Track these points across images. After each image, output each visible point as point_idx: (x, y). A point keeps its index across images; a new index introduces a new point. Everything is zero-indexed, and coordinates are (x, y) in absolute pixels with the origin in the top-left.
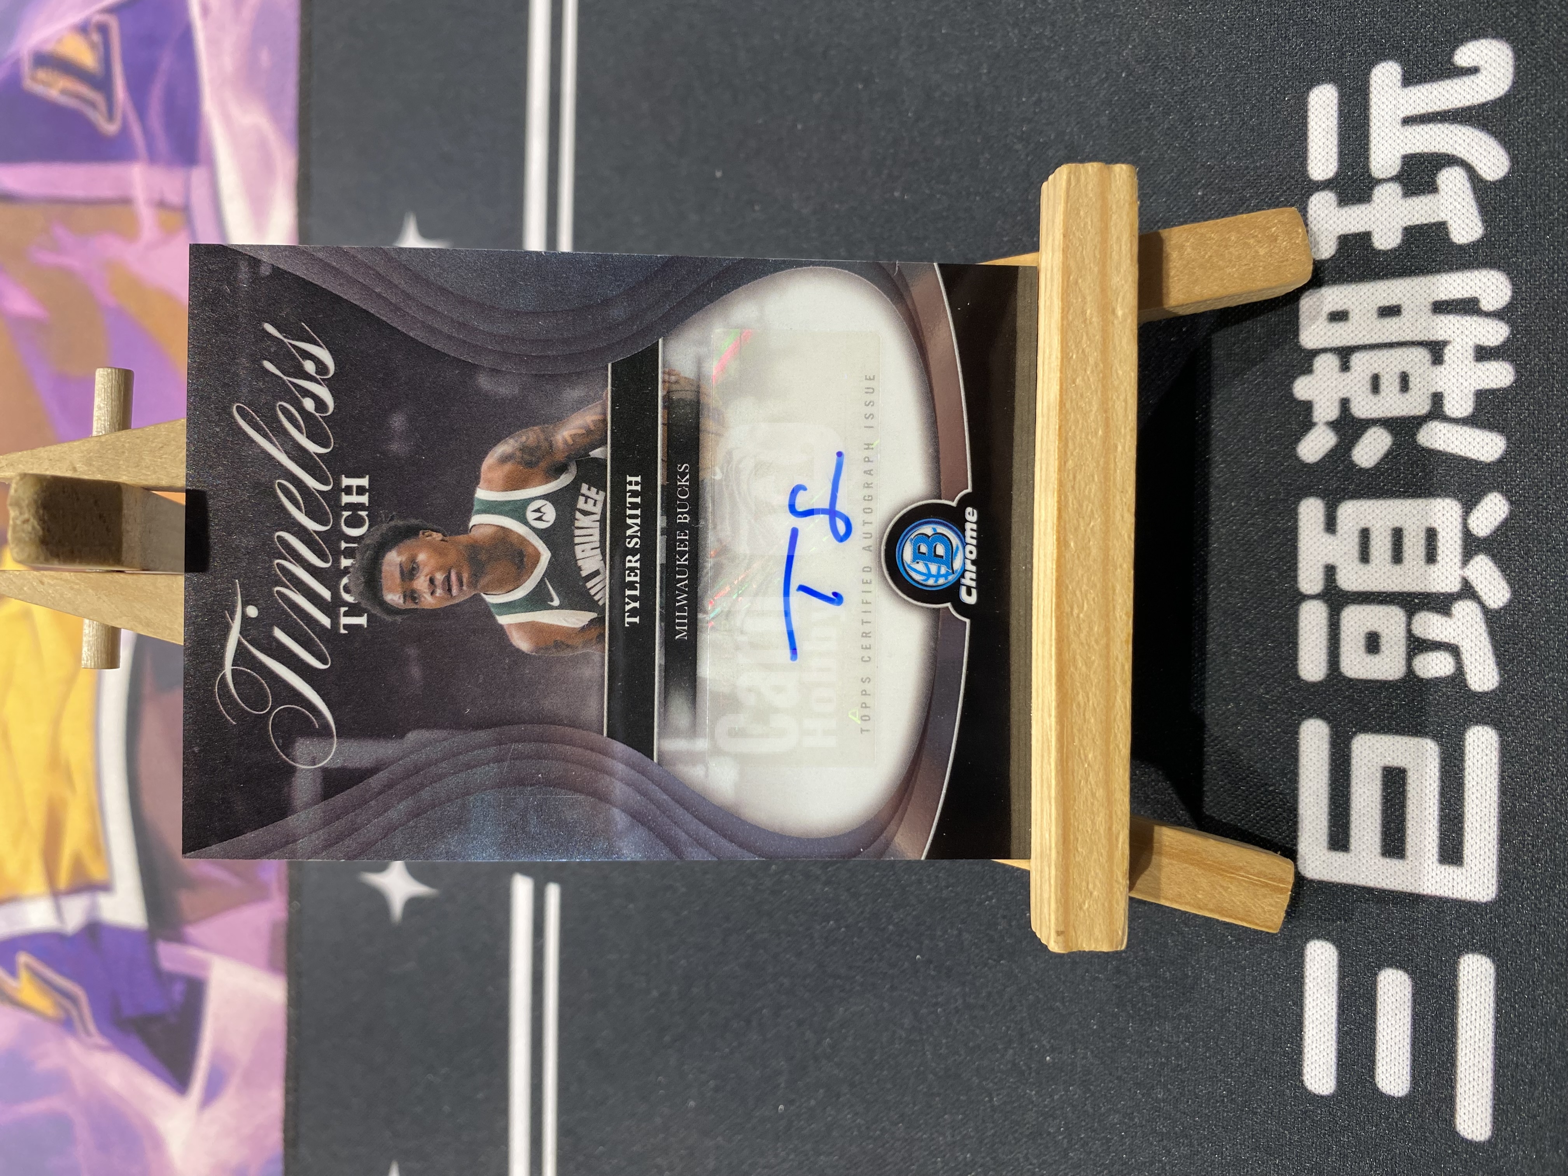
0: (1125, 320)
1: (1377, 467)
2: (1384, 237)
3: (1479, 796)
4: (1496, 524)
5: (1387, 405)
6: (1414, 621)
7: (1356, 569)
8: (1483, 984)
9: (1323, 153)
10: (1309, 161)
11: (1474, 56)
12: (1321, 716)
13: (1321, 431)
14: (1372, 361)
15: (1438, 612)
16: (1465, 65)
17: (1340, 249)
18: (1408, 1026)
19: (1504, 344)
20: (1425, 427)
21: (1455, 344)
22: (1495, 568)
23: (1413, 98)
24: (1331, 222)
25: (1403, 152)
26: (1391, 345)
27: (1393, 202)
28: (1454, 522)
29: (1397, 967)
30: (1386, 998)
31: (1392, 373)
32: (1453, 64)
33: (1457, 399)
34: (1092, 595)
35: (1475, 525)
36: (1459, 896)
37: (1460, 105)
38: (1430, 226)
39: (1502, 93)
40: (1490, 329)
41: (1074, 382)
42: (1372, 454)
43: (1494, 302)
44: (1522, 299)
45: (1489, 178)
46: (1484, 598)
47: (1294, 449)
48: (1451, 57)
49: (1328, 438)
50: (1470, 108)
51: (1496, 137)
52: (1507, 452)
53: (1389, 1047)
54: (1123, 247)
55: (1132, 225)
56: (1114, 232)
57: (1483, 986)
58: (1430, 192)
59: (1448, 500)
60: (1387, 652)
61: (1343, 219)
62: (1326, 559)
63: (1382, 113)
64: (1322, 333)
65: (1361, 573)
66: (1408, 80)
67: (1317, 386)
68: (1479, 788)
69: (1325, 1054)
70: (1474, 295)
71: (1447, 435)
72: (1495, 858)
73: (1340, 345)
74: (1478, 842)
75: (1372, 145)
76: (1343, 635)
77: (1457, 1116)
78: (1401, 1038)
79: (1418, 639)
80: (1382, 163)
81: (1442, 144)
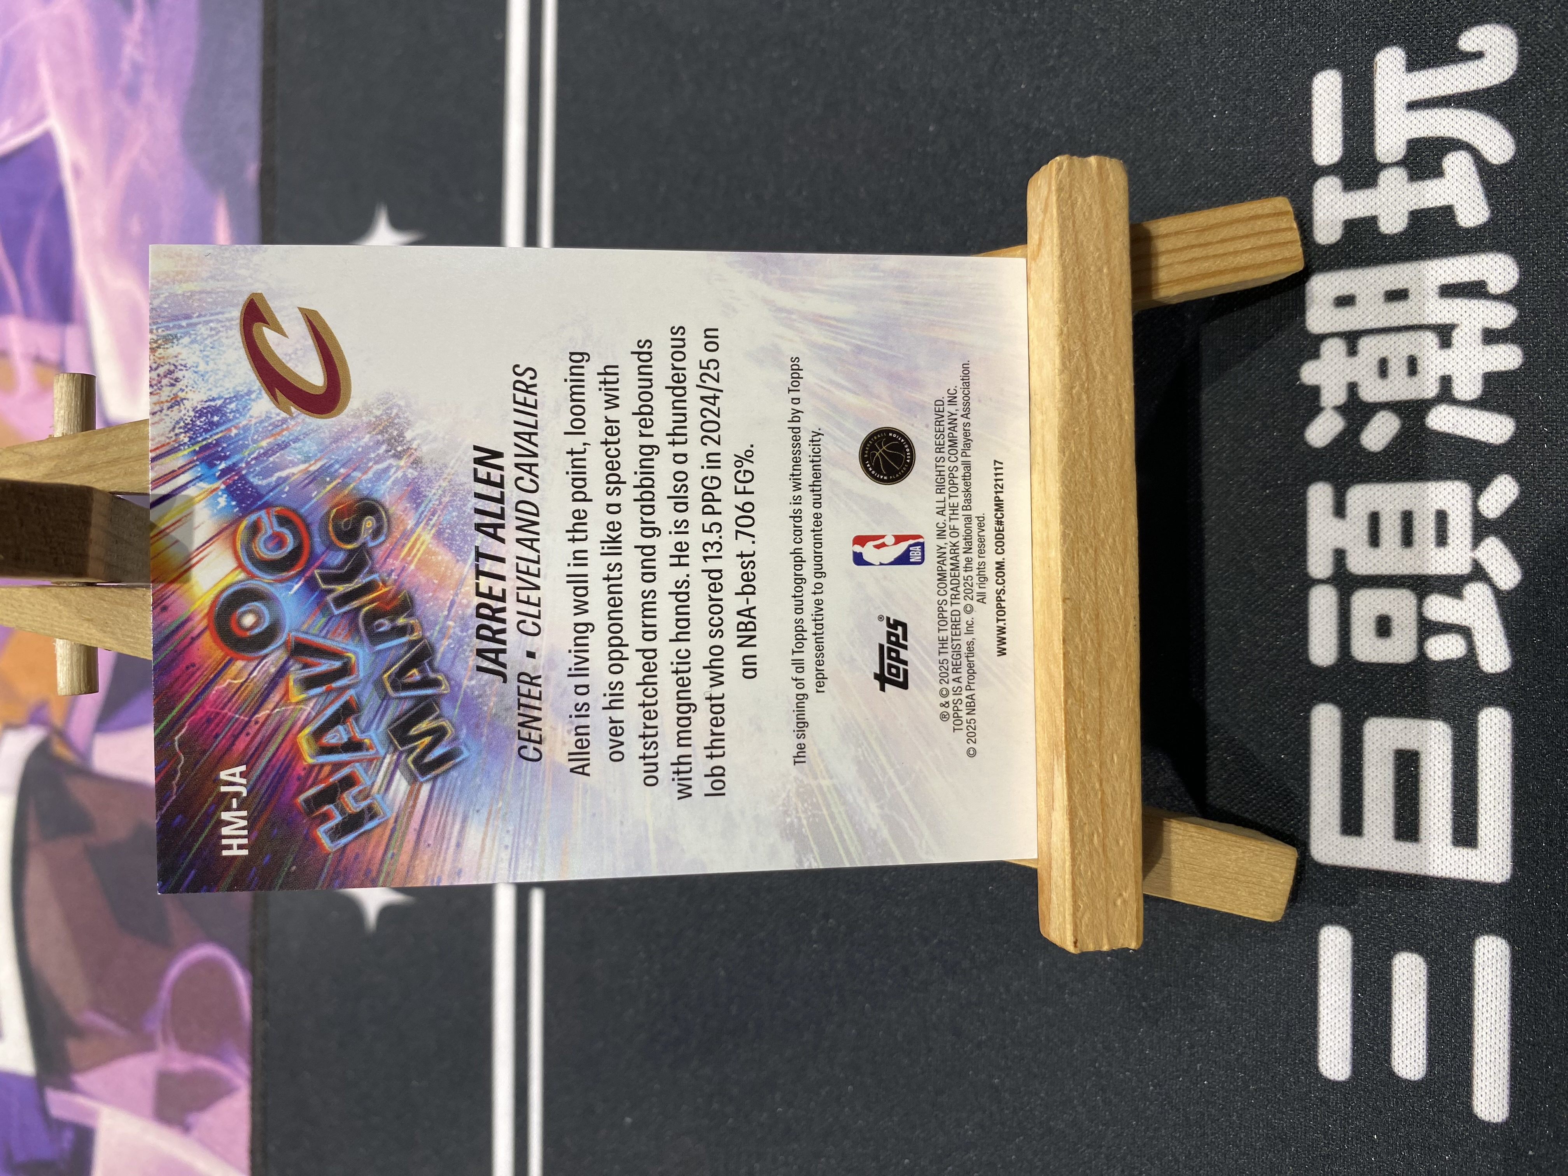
1: (1386, 451)
2: (1391, 222)
3: (1492, 777)
4: (1507, 505)
5: (1396, 389)
6: (1425, 604)
7: (1366, 552)
9: (1328, 138)
10: (1314, 146)
11: (1477, 41)
12: (1333, 701)
14: (1379, 345)
15: (1449, 595)
16: (1469, 49)
17: (1346, 233)
18: (1424, 1009)
19: (1512, 327)
20: (1434, 410)
21: (1463, 327)
23: (1418, 83)
24: (1337, 207)
25: (1408, 137)
26: (1398, 329)
27: (1399, 186)
28: (1464, 505)
29: (1411, 951)
30: (1401, 981)
31: (1400, 357)
33: (1465, 381)
35: (1485, 507)
36: (1474, 878)
37: (1464, 90)
38: (1436, 210)
40: (1497, 312)
42: (1381, 437)
43: (1501, 285)
44: (1529, 282)
46: (1495, 579)
47: (1302, 433)
48: (1456, 42)
49: (1336, 422)
50: (1474, 93)
51: (1501, 121)
52: (1516, 434)
53: (1405, 1030)
57: (1499, 967)
58: (1436, 176)
59: (1457, 483)
60: (1397, 635)
61: (1348, 203)
62: (1335, 543)
63: (1387, 98)
64: (1329, 318)
65: (1371, 557)
67: (1324, 370)
68: (1492, 769)
69: (1340, 1040)
70: (1482, 278)
71: (1456, 418)
72: (1509, 839)
73: (1348, 329)
74: (1493, 823)
75: (1377, 130)
76: (1353, 620)
77: (1474, 1098)
78: (1417, 1021)
79: (1429, 622)
81: (1447, 128)
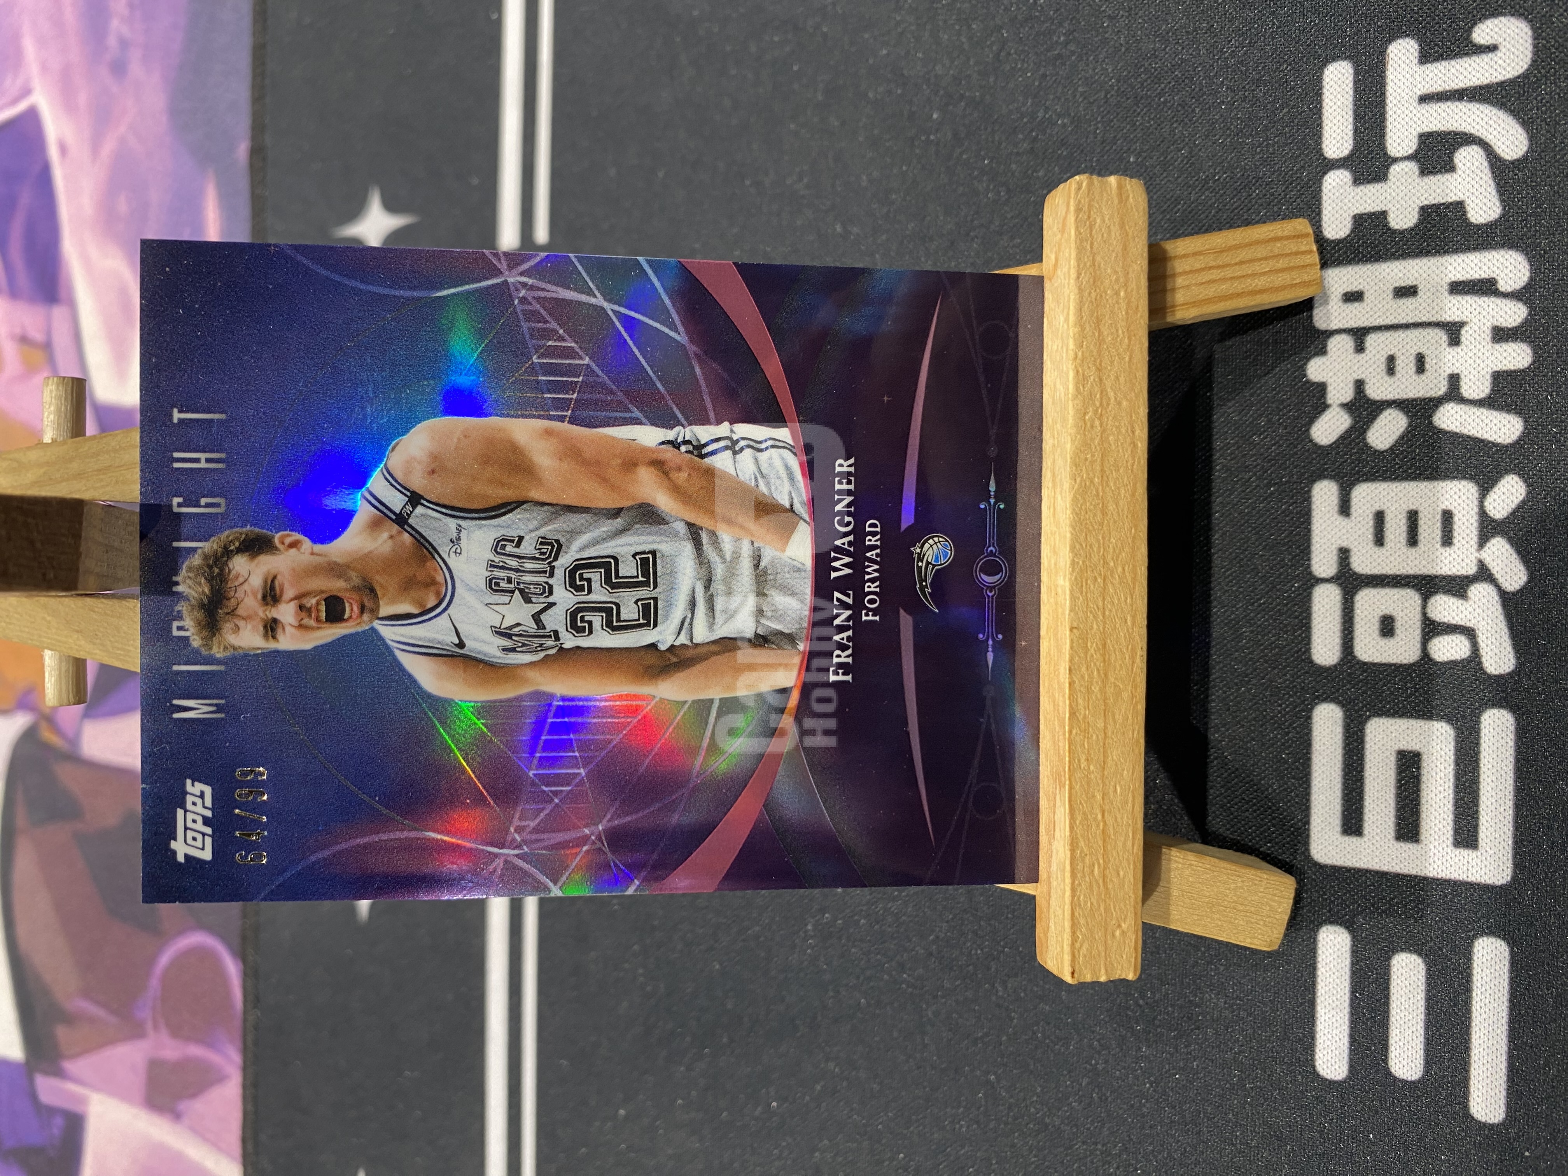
1: (1392, 449)
2: (1400, 217)
3: (1494, 779)
4: (1514, 506)
5: (1403, 387)
6: (1429, 604)
7: (1371, 552)
8: (1497, 968)
9: (1338, 131)
10: (1324, 138)
11: (1492, 33)
12: (1335, 701)
13: (1334, 413)
15: (1454, 595)
16: (1483, 42)
17: (1355, 228)
18: (1422, 1009)
19: (1521, 326)
20: (1441, 408)
21: (1472, 325)
22: (1512, 551)
23: (1430, 75)
24: (1346, 201)
25: (1420, 130)
27: (1409, 181)
28: (1470, 504)
29: (1411, 952)
30: (1399, 982)
31: (1407, 354)
32: (1471, 42)
33: (1473, 379)
35: (1492, 507)
36: (1474, 879)
38: (1448, 206)
39: (1521, 71)
40: (1507, 310)
42: (1387, 435)
43: (1511, 283)
44: (1540, 280)
45: (1507, 157)
46: (1501, 580)
47: (1308, 430)
48: (1470, 35)
49: (1342, 420)
50: (1488, 86)
51: (1515, 115)
52: (1524, 434)
53: (1402, 1030)
59: (1464, 483)
60: (1401, 635)
61: (1358, 198)
62: (1339, 542)
63: (1399, 91)
64: (1338, 314)
65: (1375, 556)
66: (1425, 57)
68: (1494, 771)
69: (1338, 1039)
70: (1492, 276)
71: (1464, 417)
72: (1510, 842)
73: (1356, 326)
74: (1493, 825)
75: (1388, 123)
76: (1357, 619)
77: (1471, 1097)
78: (1414, 1022)
80: (1399, 141)
81: (1460, 121)
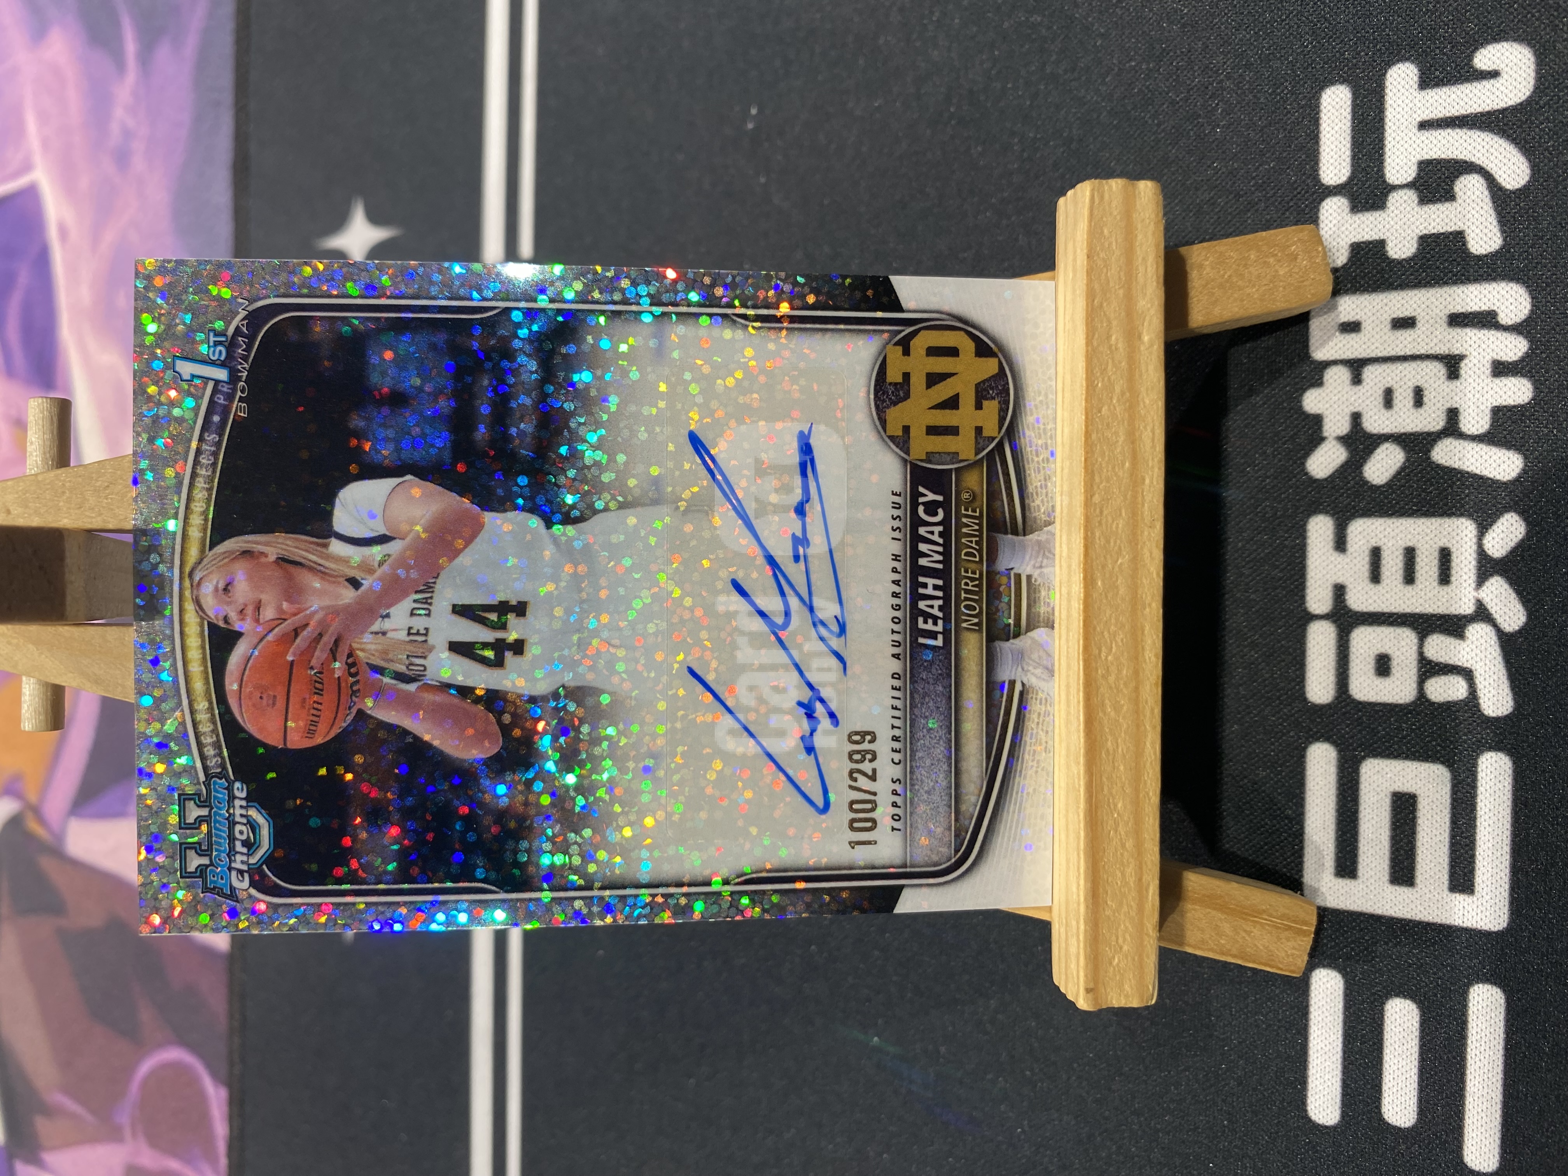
0: (1151, 345)
1: (1389, 484)
2: (1399, 246)
3: (1491, 823)
4: (1513, 544)
5: (1401, 420)
6: (1426, 644)
7: (1367, 588)
8: (1493, 1015)
9: (1336, 157)
10: (1321, 165)
11: (1494, 58)
12: (1327, 739)
13: (1331, 445)
14: (1385, 374)
15: (1451, 635)
16: (1484, 68)
17: (1353, 257)
18: (1416, 1056)
19: (1522, 359)
20: (1439, 443)
21: (1472, 358)
22: (1511, 591)
23: (1431, 101)
24: (1343, 229)
25: (1419, 158)
26: (1404, 359)
27: (1408, 208)
28: (1469, 542)
29: (1405, 997)
30: (1393, 1027)
31: (1405, 387)
32: (1472, 67)
33: (1473, 415)
34: (1121, 636)
35: (1490, 545)
36: (1469, 925)
37: (1480, 110)
38: (1447, 235)
39: (1524, 98)
41: (1100, 411)
42: (1384, 470)
43: (1512, 315)
44: (1542, 313)
45: (1508, 187)
46: (1499, 620)
47: (1303, 464)
48: (1471, 60)
49: (1338, 453)
50: (1489, 113)
51: (1516, 144)
52: (1524, 471)
53: (1395, 1076)
54: (1149, 269)
55: (1157, 246)
56: (1139, 252)
57: (1493, 1020)
58: (1447, 200)
59: (1462, 520)
60: (1398, 675)
61: (1356, 226)
62: (1335, 578)
63: (1399, 116)
64: (1332, 344)
65: (1371, 593)
66: (1426, 82)
67: (1327, 399)
68: (1491, 815)
69: (1330, 1088)
70: (1493, 308)
71: (1463, 453)
72: (1507, 887)
73: (1353, 357)
74: (1492, 873)
75: (1387, 150)
76: (1352, 657)
77: (1465, 1147)
78: (1408, 1068)
79: (1430, 662)
80: (1397, 168)
81: (1460, 148)
